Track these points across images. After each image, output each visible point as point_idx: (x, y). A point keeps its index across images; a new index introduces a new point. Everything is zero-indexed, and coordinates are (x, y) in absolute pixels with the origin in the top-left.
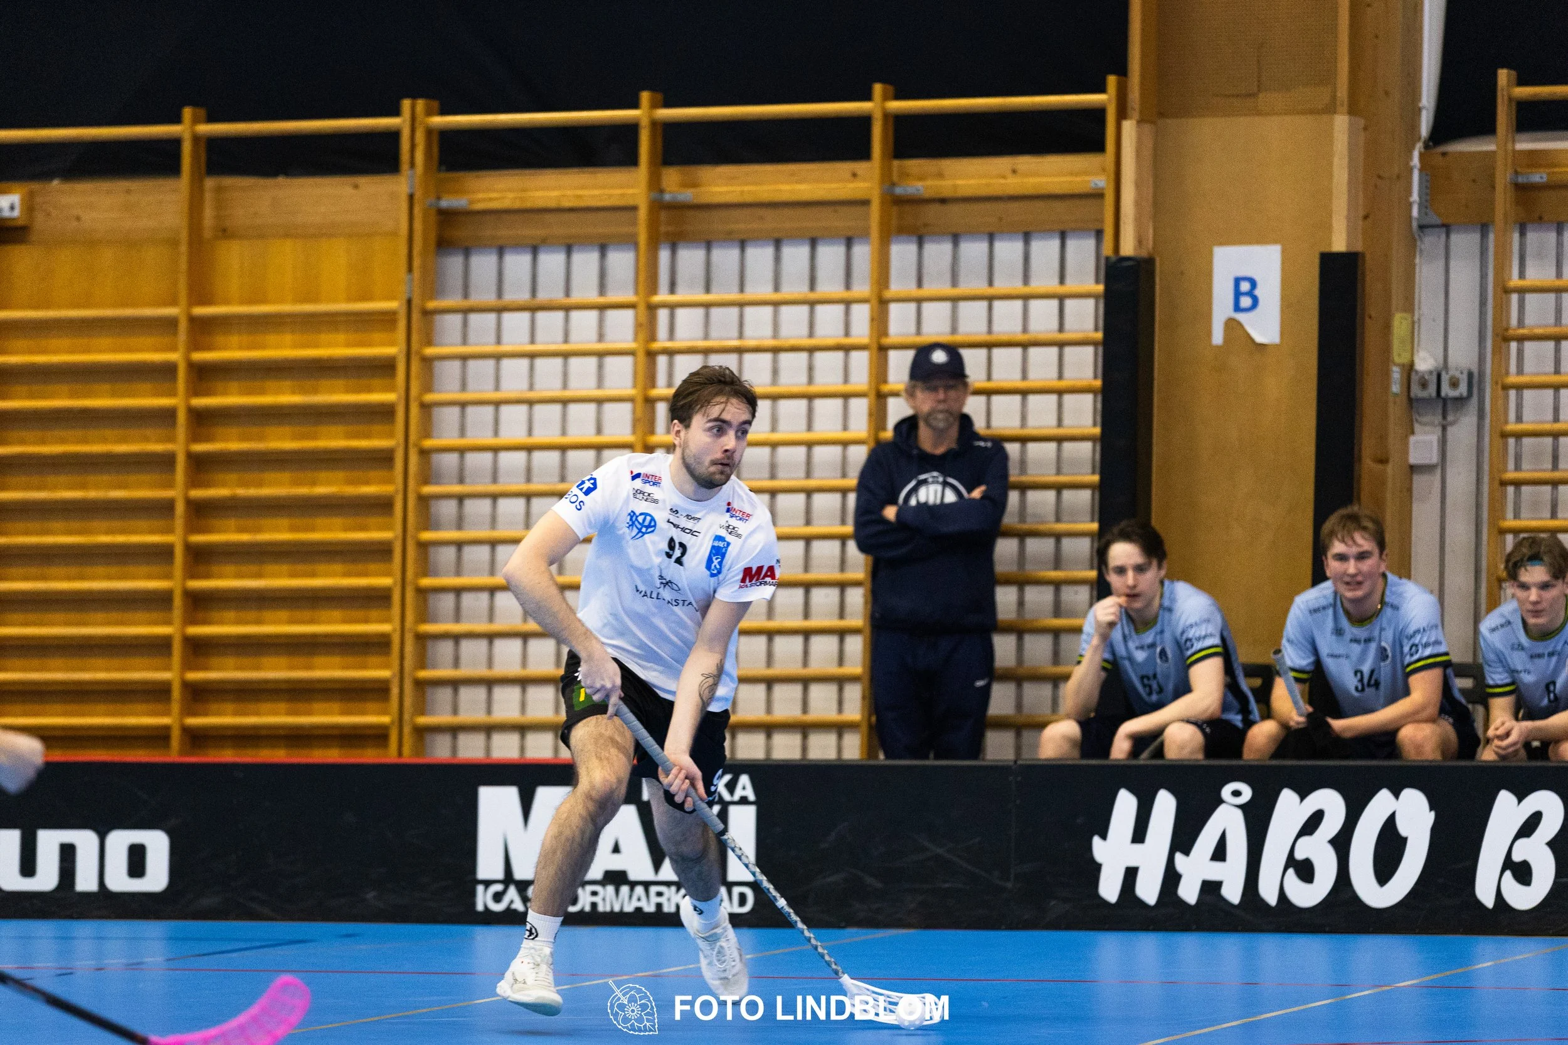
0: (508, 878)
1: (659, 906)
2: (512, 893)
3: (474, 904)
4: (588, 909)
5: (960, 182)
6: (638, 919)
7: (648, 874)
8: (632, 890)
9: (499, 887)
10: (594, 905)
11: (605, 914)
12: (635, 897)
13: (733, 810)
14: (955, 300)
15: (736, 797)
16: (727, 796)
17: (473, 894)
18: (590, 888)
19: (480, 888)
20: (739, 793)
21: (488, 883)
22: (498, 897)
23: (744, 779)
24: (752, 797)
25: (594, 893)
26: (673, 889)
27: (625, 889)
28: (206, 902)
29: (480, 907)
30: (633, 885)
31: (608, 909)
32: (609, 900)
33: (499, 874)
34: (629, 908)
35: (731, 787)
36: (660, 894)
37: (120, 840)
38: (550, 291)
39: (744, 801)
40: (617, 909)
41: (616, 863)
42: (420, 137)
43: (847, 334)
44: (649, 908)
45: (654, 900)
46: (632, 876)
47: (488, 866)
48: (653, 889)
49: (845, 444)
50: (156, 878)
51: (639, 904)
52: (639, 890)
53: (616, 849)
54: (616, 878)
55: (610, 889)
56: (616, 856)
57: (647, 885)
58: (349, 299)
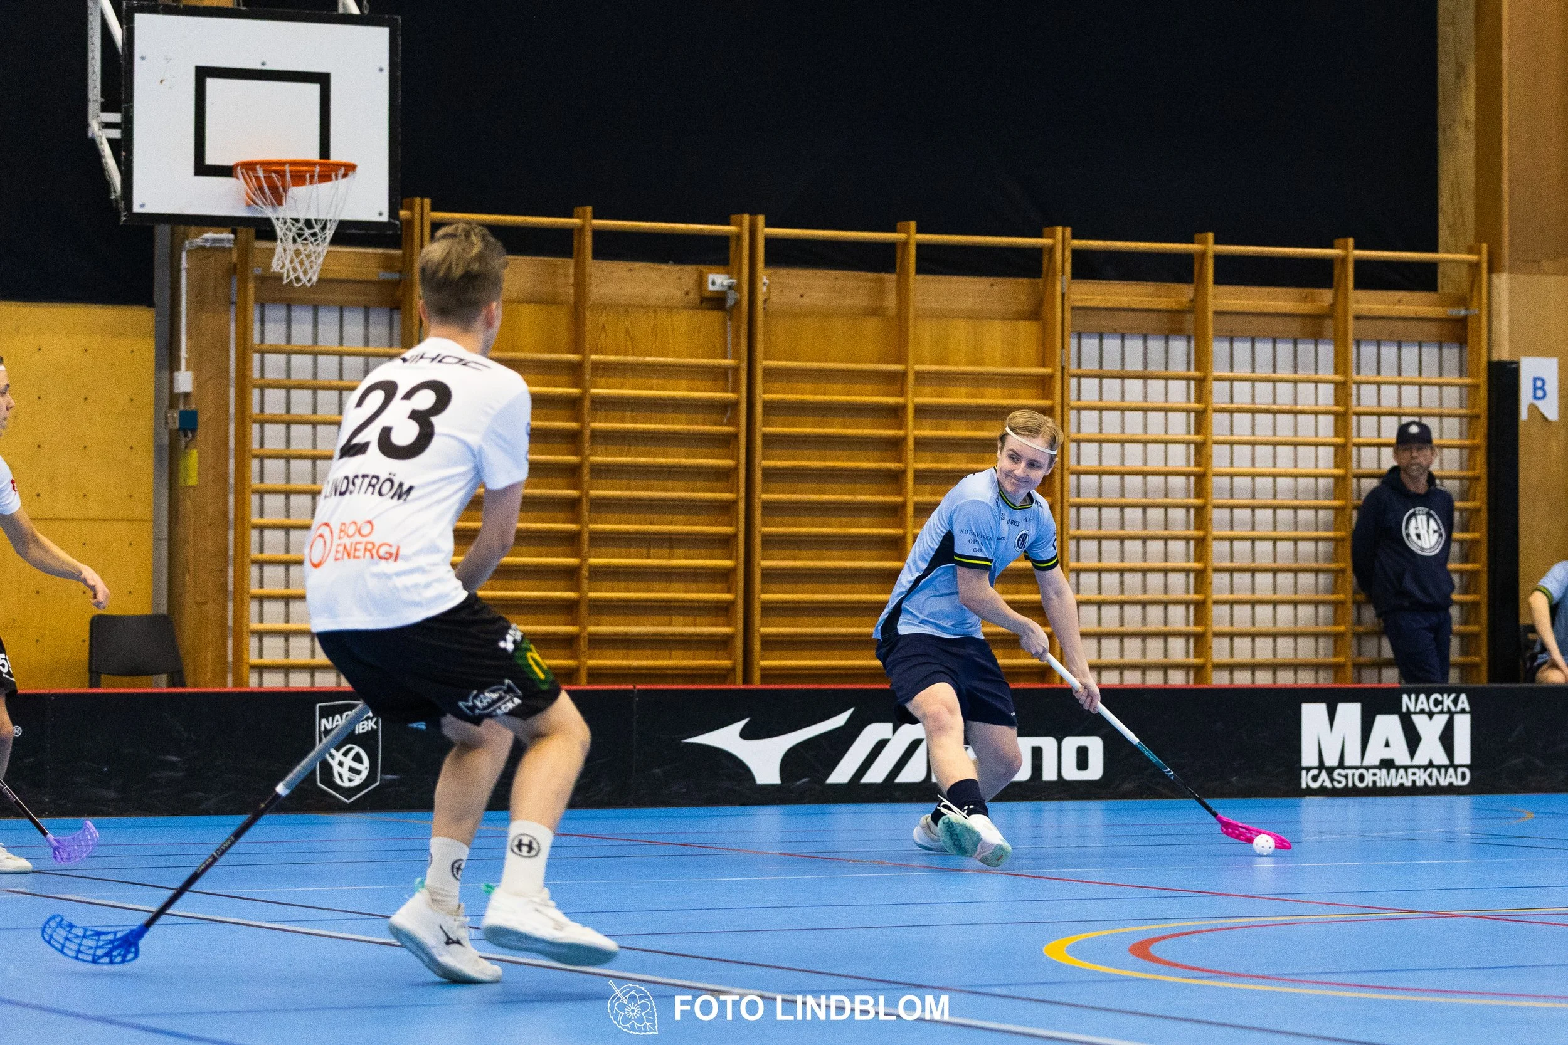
0: (1321, 766)
1: (1414, 782)
2: (1324, 775)
3: (1300, 784)
4: (1370, 785)
5: (1373, 306)
6: (1401, 791)
7: (1407, 762)
8: (1397, 771)
9: (1315, 772)
10: (1374, 782)
11: (1381, 788)
12: (1399, 777)
13: (1457, 717)
14: (1400, 384)
15: (1459, 709)
16: (1453, 709)
17: (1300, 777)
18: (1371, 771)
19: (1304, 773)
20: (1460, 706)
21: (1308, 769)
22: (1315, 778)
23: (1463, 697)
24: (1468, 709)
25: (1375, 775)
26: (1422, 770)
27: (1393, 771)
28: (1128, 786)
29: (1304, 786)
30: (1398, 768)
31: (1383, 785)
32: (1384, 779)
33: (1316, 764)
34: (1396, 784)
35: (1455, 702)
36: (1414, 774)
37: (1072, 743)
38: (1111, 365)
39: (1463, 711)
40: (1388, 784)
41: (1387, 754)
42: (1068, 254)
43: (1296, 403)
44: (1408, 784)
45: (1411, 778)
46: (1397, 763)
47: (1309, 758)
48: (1410, 771)
49: (1317, 477)
50: (1095, 770)
51: (1401, 781)
52: (1402, 771)
53: (1387, 745)
54: (1387, 764)
55: (1384, 771)
56: (1387, 749)
57: (1406, 768)
58: (1003, 365)
